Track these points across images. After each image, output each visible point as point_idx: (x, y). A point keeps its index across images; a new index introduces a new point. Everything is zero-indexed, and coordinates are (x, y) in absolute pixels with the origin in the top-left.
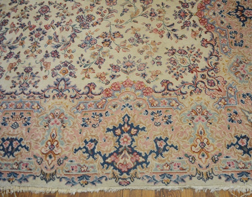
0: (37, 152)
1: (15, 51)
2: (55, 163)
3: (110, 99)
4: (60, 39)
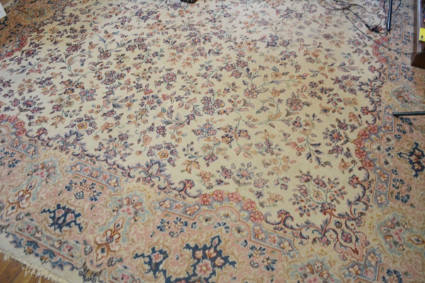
0: (90, 237)
1: (118, 112)
2: (105, 260)
3: (205, 208)
4: (174, 115)
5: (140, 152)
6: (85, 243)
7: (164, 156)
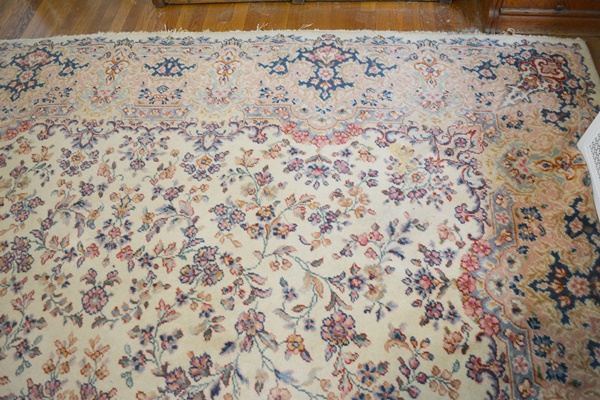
5: (108, 152)
6: (138, 59)
7: (77, 158)
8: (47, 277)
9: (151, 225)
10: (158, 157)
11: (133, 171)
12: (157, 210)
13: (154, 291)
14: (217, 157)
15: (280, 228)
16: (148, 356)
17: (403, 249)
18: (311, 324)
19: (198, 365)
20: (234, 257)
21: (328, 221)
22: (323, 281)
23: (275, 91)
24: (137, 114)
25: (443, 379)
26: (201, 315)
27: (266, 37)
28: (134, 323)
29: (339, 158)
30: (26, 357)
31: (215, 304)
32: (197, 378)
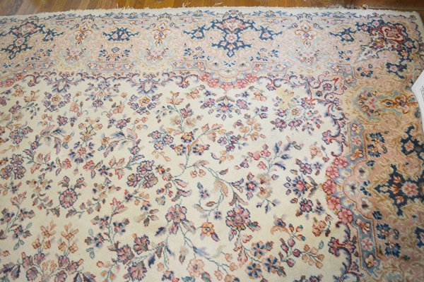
5: (77, 95)
6: (98, 29)
7: (55, 99)
8: (35, 182)
9: (107, 146)
10: (112, 98)
11: (95, 108)
12: (112, 135)
13: (109, 192)
14: (154, 98)
15: (198, 148)
16: (105, 237)
17: (285, 162)
18: (219, 215)
19: (140, 243)
20: (165, 168)
21: (232, 143)
22: (227, 185)
23: (195, 51)
24: (98, 68)
25: (312, 254)
26: (142, 208)
27: (189, 13)
28: (95, 214)
29: (241, 98)
30: (21, 237)
31: (152, 201)
32: (139, 252)
